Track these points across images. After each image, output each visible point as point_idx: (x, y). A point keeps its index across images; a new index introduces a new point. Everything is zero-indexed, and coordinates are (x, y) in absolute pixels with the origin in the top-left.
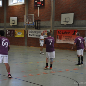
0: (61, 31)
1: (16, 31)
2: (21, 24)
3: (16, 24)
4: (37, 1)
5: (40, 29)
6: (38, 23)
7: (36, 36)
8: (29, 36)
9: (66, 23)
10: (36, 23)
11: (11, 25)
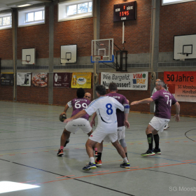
0: (173, 74)
1: (74, 76)
2: (85, 60)
3: (74, 60)
4: (119, 10)
5: (126, 71)
6: (121, 58)
7: (119, 85)
9: (184, 57)
10: (119, 56)
11: (64, 62)
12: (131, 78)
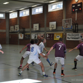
1: (55, 35)
2: (60, 28)
3: (55, 28)
4: (74, 6)
5: (77, 32)
6: (75, 27)
7: (74, 38)
8: (67, 39)
11: (51, 29)
12: (80, 35)
